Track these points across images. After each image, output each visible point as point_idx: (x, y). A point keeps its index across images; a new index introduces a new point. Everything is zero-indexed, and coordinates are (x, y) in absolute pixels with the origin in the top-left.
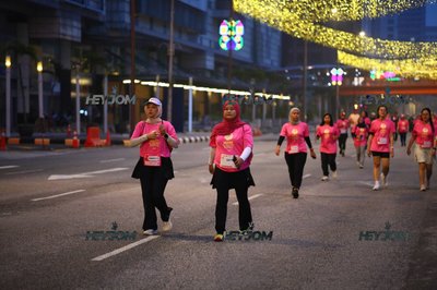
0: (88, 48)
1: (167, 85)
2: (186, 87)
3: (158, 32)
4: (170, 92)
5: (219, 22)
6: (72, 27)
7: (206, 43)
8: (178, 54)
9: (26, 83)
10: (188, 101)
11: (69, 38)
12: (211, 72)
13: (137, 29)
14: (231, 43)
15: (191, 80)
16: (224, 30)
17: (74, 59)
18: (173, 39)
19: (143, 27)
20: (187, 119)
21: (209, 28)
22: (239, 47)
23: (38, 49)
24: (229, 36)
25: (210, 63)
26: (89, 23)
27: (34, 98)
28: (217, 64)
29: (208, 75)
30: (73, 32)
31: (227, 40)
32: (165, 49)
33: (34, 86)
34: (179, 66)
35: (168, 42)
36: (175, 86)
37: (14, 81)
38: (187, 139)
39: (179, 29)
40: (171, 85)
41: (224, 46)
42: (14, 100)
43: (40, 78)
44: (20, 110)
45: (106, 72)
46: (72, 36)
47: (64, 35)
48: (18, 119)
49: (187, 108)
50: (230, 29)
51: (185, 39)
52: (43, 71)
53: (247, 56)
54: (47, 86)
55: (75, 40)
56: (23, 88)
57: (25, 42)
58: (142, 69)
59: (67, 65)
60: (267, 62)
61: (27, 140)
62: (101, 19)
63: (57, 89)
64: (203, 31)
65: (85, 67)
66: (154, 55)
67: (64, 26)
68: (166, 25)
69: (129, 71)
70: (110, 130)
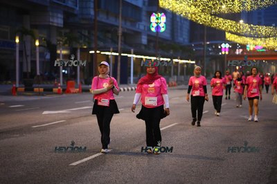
0: (67, 31)
1: (117, 54)
2: (129, 55)
3: (112, 21)
4: (119, 59)
5: (150, 14)
6: (58, 17)
7: (142, 27)
8: (124, 34)
9: (28, 53)
10: (130, 64)
11: (55, 25)
12: (145, 46)
13: (98, 19)
14: (158, 28)
15: (132, 50)
16: (153, 19)
17: (59, 38)
18: (121, 25)
19: (102, 18)
20: (130, 76)
21: (144, 18)
22: (162, 30)
23: (36, 32)
24: (157, 23)
25: (144, 40)
26: (68, 15)
27: (34, 63)
28: (149, 41)
29: (143, 48)
30: (58, 20)
31: (155, 25)
32: (116, 31)
33: (33, 55)
34: (125, 42)
35: (118, 27)
36: (122, 54)
37: (21, 52)
38: (130, 88)
39: (125, 19)
40: (120, 54)
41: (153, 29)
42: (21, 64)
43: (38, 50)
44: (25, 70)
45: (79, 46)
46: (58, 24)
47: (52, 22)
48: (24, 75)
49: (130, 68)
50: (157, 19)
51: (128, 25)
52: (39, 46)
53: (168, 36)
54: (42, 55)
55: (60, 26)
56: (27, 56)
57: (28, 27)
58: (101, 44)
59: (54, 42)
60: (181, 39)
61: (29, 89)
62: (76, 12)
63: (48, 57)
64: (140, 20)
65: (65, 43)
66: (109, 35)
67: (53, 17)
68: (117, 16)
69: (93, 45)
70: (81, 83)
